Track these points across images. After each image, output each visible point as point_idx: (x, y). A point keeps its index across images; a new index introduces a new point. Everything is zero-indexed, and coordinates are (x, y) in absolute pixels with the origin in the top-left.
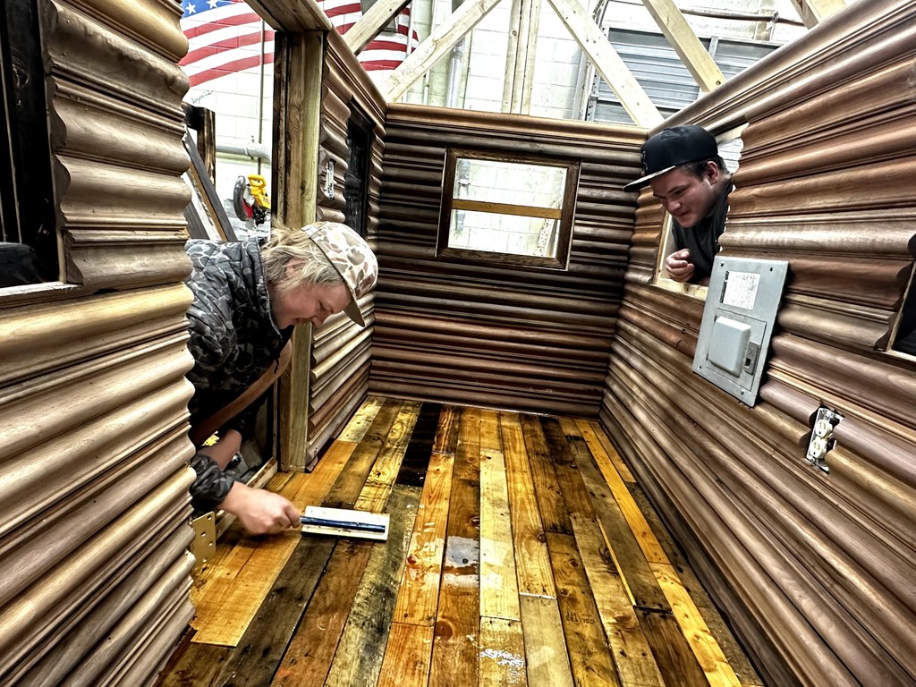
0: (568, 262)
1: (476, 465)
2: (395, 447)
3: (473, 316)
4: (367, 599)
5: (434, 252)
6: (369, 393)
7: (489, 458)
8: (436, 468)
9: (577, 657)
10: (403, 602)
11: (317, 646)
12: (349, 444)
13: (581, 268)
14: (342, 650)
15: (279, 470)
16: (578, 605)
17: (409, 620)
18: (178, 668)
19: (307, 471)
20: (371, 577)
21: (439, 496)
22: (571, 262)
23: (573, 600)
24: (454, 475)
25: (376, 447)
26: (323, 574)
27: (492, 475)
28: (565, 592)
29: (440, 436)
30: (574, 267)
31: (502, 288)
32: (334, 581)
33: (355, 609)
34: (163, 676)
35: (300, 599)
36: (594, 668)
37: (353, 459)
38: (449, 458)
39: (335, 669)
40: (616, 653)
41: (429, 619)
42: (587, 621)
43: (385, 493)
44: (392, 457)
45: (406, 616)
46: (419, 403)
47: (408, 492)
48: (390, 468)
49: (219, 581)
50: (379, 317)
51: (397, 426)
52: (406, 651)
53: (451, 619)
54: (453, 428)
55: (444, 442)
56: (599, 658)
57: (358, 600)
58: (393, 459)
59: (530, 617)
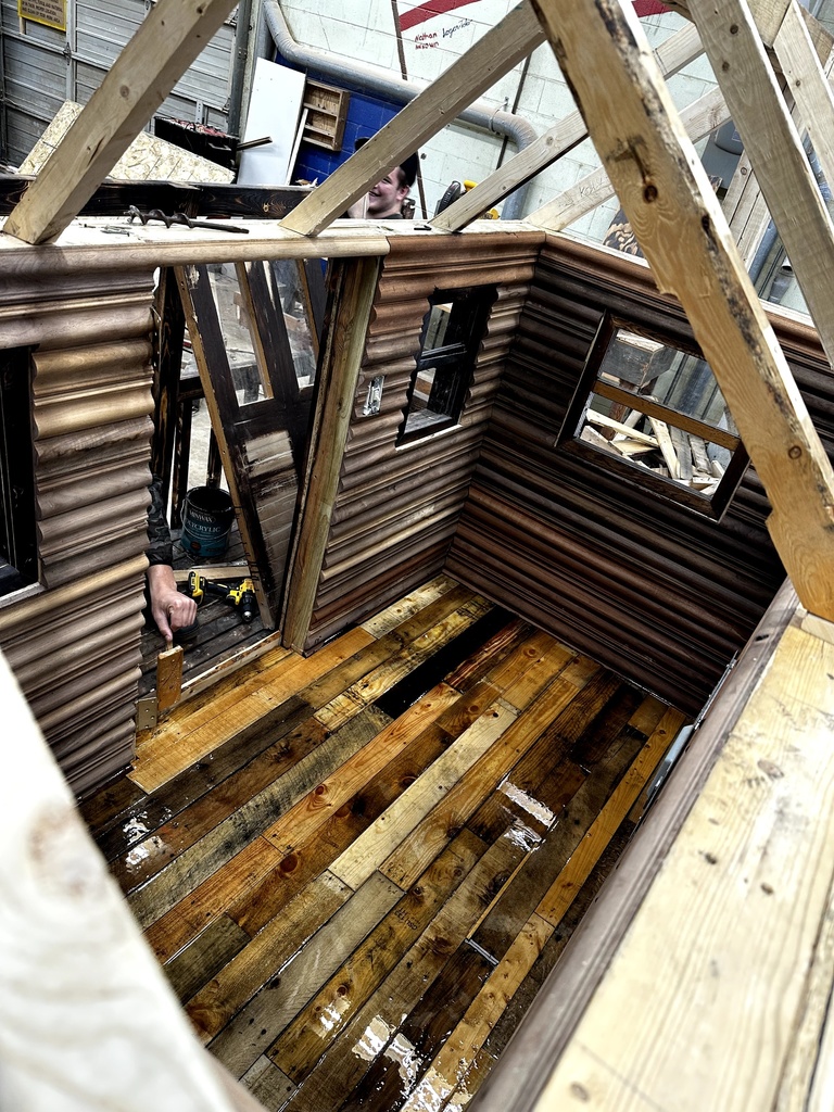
0: (725, 512)
1: (472, 718)
2: (409, 658)
3: (578, 533)
4: (257, 806)
5: (554, 442)
6: (444, 571)
7: (496, 715)
8: (427, 702)
9: (370, 943)
10: (280, 825)
11: (197, 823)
12: (367, 635)
13: (740, 527)
14: (210, 835)
15: (282, 645)
16: (418, 909)
17: (273, 840)
18: (109, 791)
19: (303, 655)
20: (276, 789)
21: (401, 737)
22: (727, 514)
23: (419, 901)
24: (439, 720)
25: (389, 650)
26: (243, 767)
27: (475, 739)
28: (420, 891)
29: (471, 662)
30: (729, 523)
31: (622, 513)
32: (247, 778)
33: (243, 810)
34: (99, 791)
35: (211, 782)
36: (375, 960)
37: (356, 657)
38: (454, 695)
39: (197, 846)
40: (405, 961)
41: (289, 847)
42: (411, 925)
43: (354, 709)
44: (394, 671)
45: (275, 836)
46: (491, 604)
47: (376, 719)
48: (381, 684)
49: (169, 737)
50: (473, 494)
51: (436, 631)
52: (252, 862)
53: (303, 859)
54: (496, 657)
55: (467, 673)
56: (388, 956)
57: (250, 803)
58: (394, 674)
59: (365, 893)
